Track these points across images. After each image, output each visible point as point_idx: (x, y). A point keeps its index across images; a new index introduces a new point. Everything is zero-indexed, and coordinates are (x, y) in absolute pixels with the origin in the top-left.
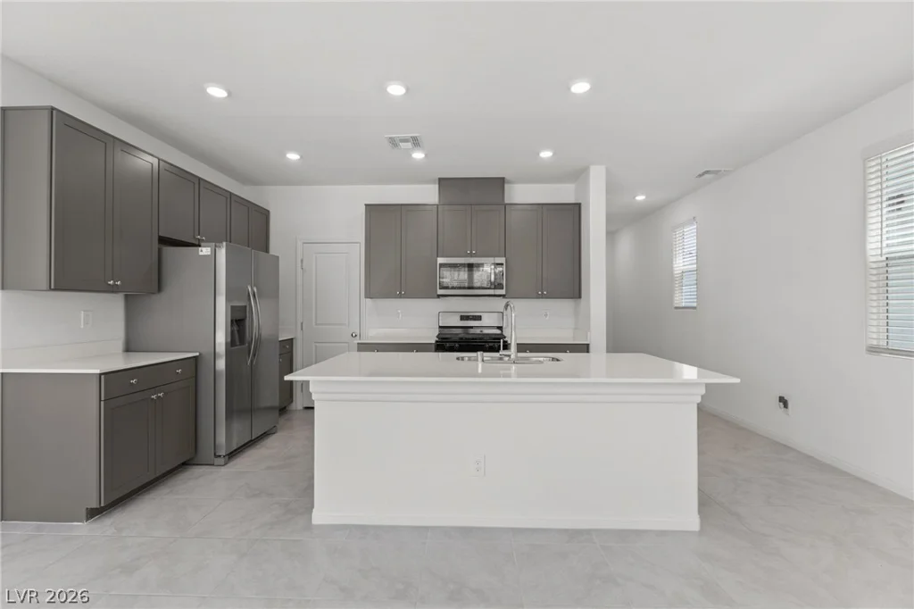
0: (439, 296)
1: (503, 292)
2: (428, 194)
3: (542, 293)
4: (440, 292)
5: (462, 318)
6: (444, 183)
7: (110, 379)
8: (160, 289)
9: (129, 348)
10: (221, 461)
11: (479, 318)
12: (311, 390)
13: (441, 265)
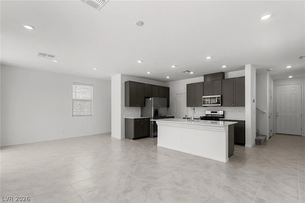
0: (204, 106)
1: (220, 105)
2: (201, 79)
3: (233, 105)
4: (203, 105)
5: (212, 112)
6: (205, 76)
7: (135, 120)
8: (145, 106)
9: (141, 116)
10: (152, 137)
11: (216, 112)
12: (156, 123)
13: (204, 98)
